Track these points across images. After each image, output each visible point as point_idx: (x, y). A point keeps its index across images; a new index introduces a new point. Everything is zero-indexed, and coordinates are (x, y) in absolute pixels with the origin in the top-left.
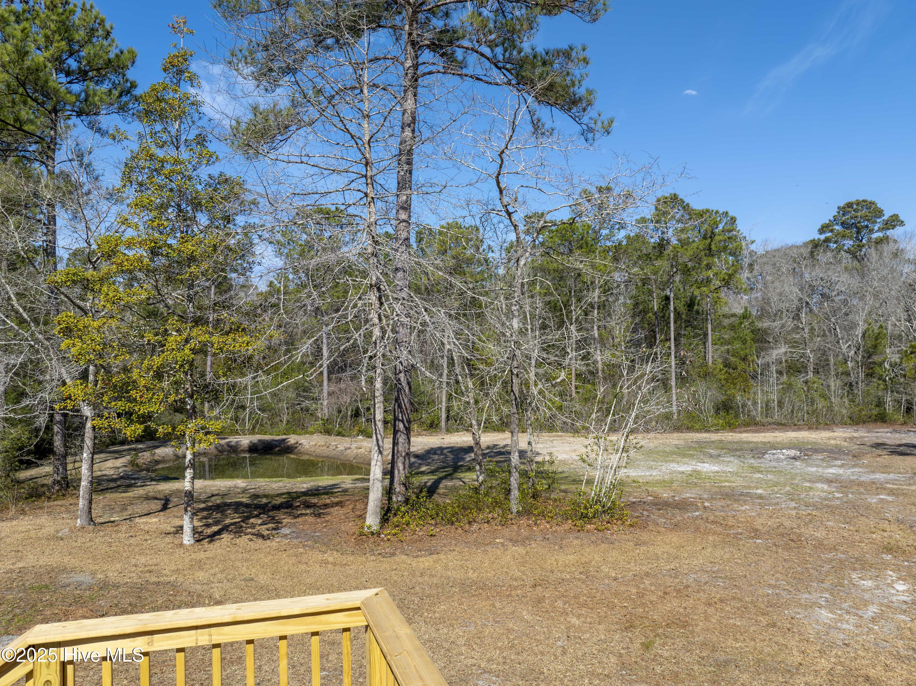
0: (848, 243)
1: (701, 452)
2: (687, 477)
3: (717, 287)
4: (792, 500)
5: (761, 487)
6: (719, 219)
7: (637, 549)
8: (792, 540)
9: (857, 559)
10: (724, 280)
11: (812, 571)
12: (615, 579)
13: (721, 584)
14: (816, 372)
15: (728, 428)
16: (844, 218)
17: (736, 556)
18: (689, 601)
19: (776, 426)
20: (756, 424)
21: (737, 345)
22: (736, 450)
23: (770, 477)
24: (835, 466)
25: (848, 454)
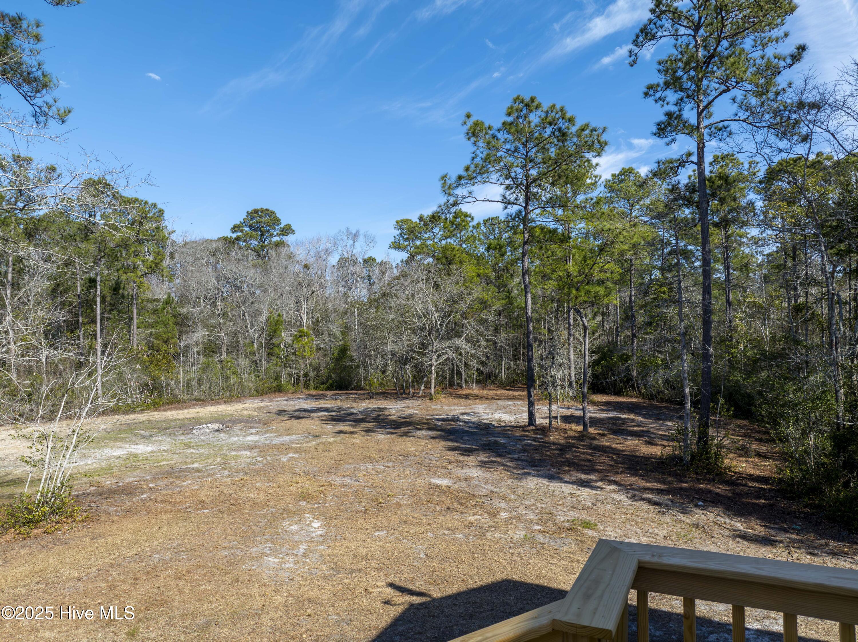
0: (254, 243)
1: (132, 434)
2: (125, 461)
3: (143, 273)
4: (225, 469)
5: (196, 462)
6: (147, 209)
7: (94, 543)
8: (233, 505)
9: (284, 510)
10: (151, 267)
11: (254, 528)
12: (79, 579)
13: (185, 557)
14: (229, 352)
15: (153, 407)
16: (251, 222)
17: (190, 529)
18: (159, 580)
19: (196, 402)
20: (179, 402)
21: (160, 329)
22: (166, 428)
23: (202, 450)
24: (251, 434)
25: (259, 422)
